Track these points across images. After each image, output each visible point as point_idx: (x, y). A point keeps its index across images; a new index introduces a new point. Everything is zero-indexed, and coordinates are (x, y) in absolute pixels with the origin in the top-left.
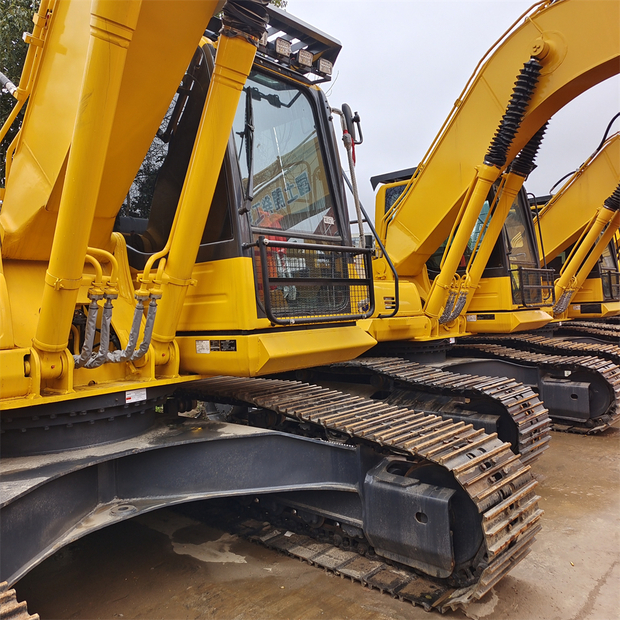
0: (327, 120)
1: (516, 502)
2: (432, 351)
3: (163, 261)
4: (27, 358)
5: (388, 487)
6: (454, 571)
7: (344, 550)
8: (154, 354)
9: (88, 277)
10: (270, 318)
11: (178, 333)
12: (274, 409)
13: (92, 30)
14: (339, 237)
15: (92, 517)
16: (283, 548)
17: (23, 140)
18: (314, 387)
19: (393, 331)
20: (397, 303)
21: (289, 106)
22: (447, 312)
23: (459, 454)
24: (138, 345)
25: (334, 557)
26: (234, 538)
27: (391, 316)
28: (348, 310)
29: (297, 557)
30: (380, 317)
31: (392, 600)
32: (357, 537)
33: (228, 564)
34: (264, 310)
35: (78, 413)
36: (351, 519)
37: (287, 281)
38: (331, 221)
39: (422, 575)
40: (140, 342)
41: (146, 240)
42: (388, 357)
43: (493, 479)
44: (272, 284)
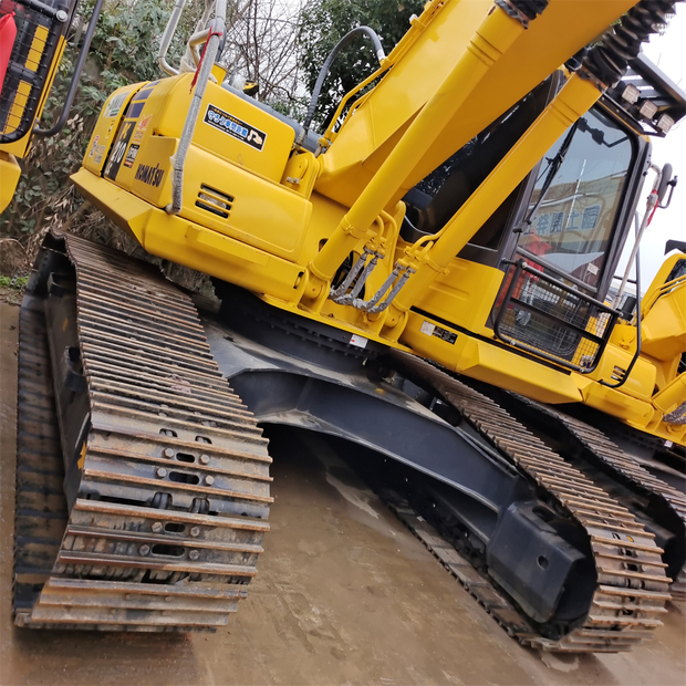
0: (641, 173)
1: (639, 598)
2: (640, 443)
3: (431, 244)
4: (301, 274)
5: (526, 523)
6: (549, 622)
7: (462, 556)
8: (387, 316)
9: (371, 233)
10: (496, 331)
11: (413, 308)
12: (460, 410)
13: (470, 45)
14: (595, 289)
15: (288, 415)
16: (412, 525)
17: (370, 101)
18: (504, 411)
19: (607, 402)
20: (625, 377)
21: (610, 146)
22: (677, 413)
23: (606, 528)
24: (379, 303)
25: (450, 555)
26: (375, 497)
27: (612, 387)
28: (570, 358)
29: (420, 539)
30: (601, 382)
31: (483, 612)
32: (479, 550)
33: (363, 511)
34: (493, 322)
35: (314, 333)
36: (480, 532)
37: (526, 306)
38: (594, 270)
39: (519, 610)
40: (382, 301)
41: (421, 218)
42: (589, 424)
43: (626, 566)
44: (512, 303)
